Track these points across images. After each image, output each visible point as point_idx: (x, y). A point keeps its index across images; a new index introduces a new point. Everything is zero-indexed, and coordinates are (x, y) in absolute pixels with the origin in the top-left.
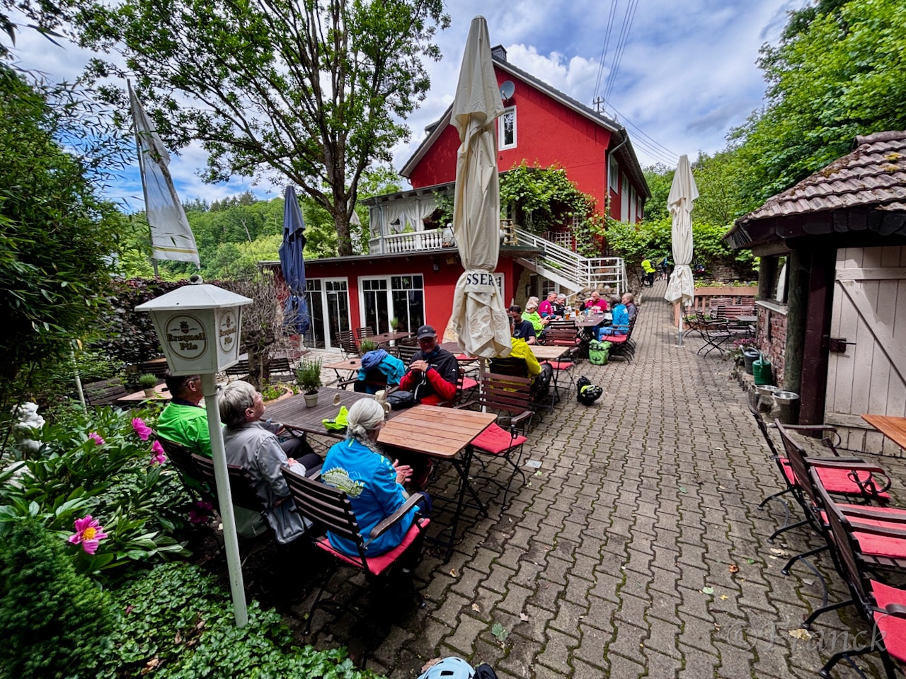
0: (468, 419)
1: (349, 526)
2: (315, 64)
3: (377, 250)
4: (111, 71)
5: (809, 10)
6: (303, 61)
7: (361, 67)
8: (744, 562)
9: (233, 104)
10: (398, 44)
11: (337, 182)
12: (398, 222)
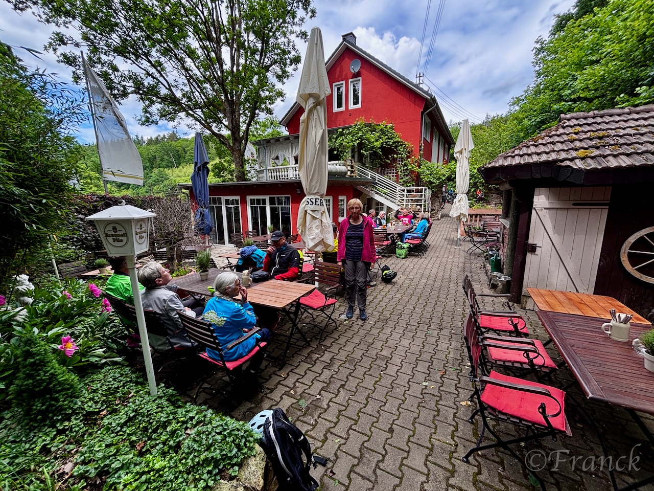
0: (298, 288)
1: (214, 343)
2: (218, 41)
3: (263, 177)
4: (69, 42)
5: (569, 14)
6: (209, 38)
7: (251, 45)
8: (450, 369)
9: (159, 68)
10: (278, 29)
11: (235, 128)
12: (277, 158)
